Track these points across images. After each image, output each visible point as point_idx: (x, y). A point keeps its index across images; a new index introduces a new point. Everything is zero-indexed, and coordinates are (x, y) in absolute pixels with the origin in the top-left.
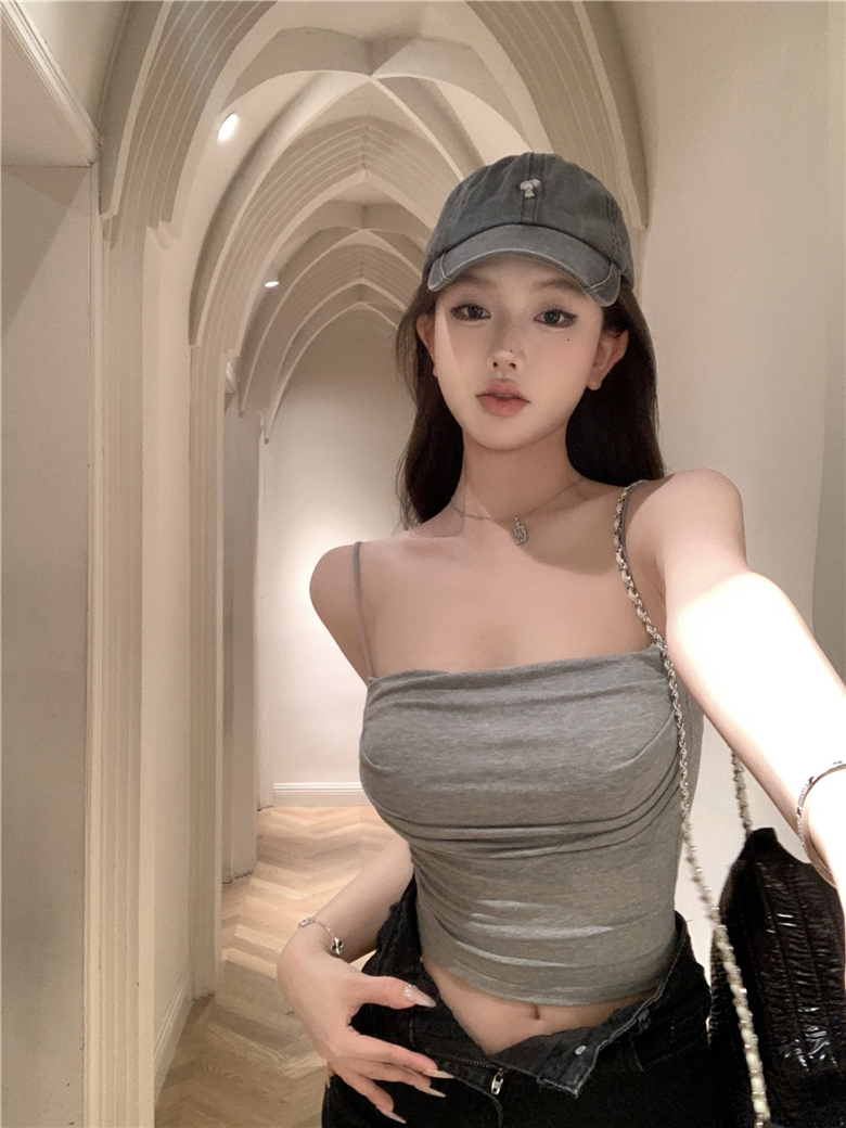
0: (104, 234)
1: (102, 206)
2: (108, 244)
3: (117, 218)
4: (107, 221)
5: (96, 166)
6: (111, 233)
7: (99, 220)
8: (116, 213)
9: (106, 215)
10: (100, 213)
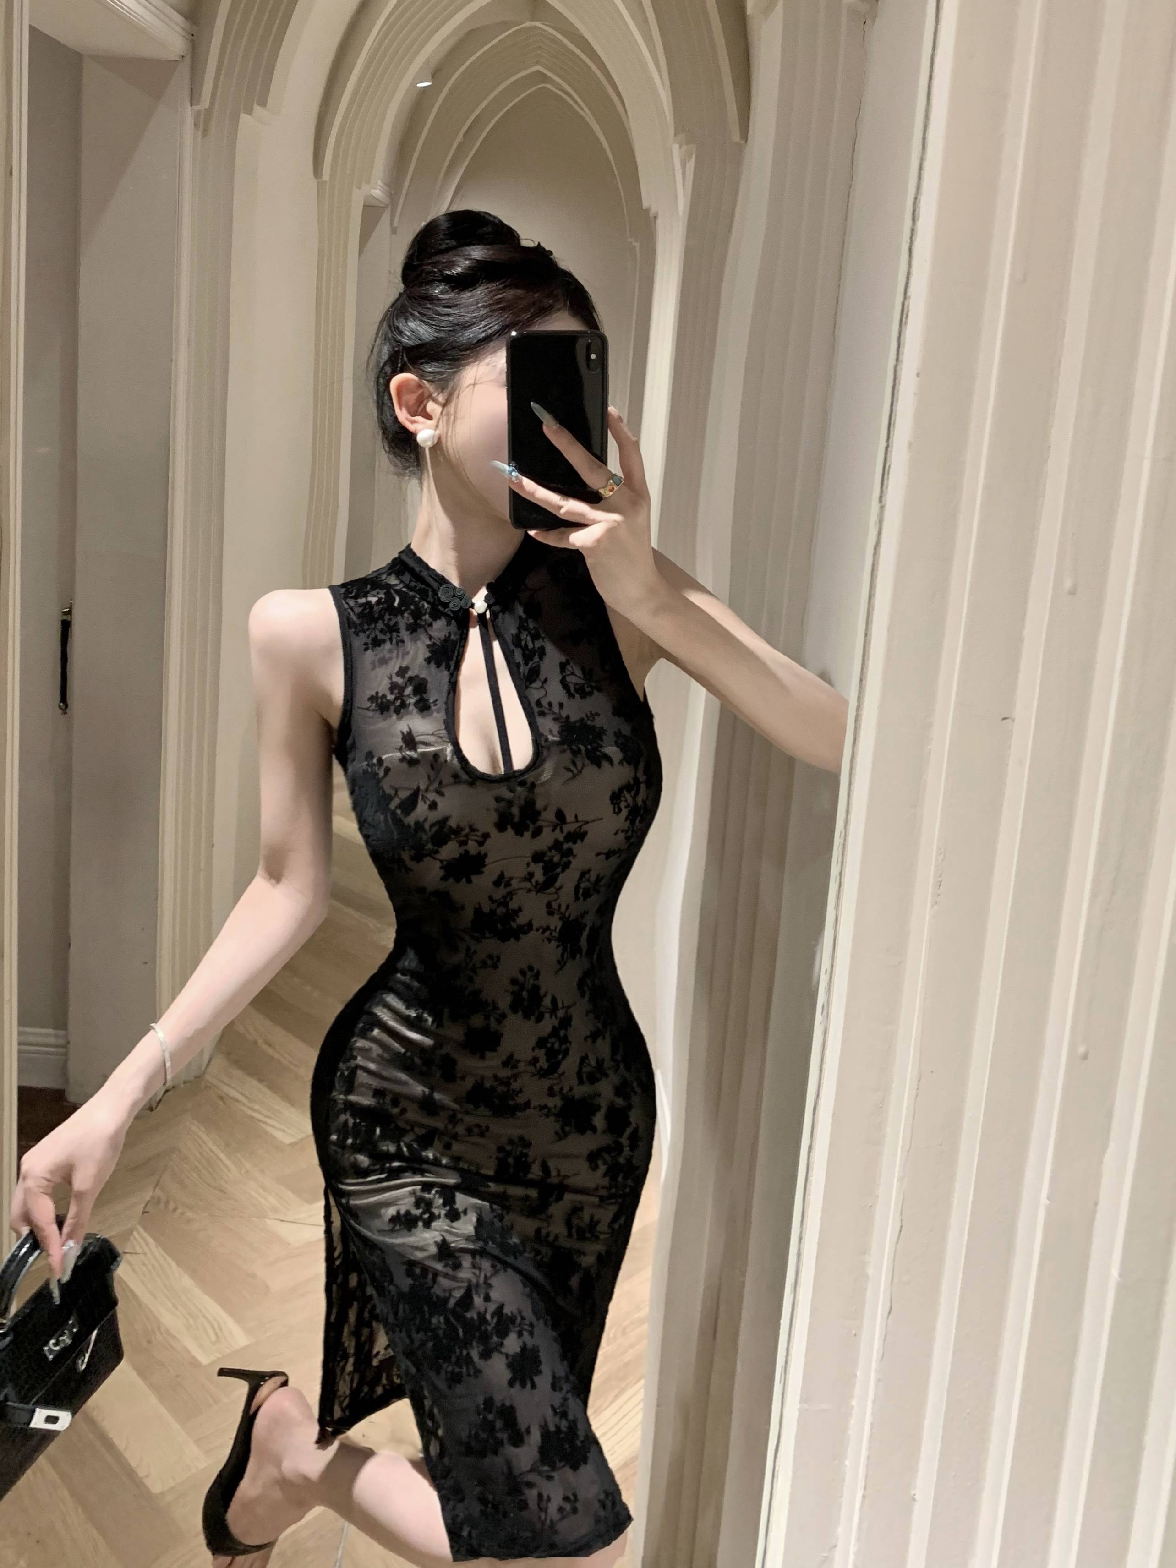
0: (195, 125)
1: (194, 96)
2: (200, 133)
3: (209, 112)
4: (199, 112)
5: (188, 60)
6: (203, 123)
7: (190, 113)
8: (207, 106)
9: (196, 108)
10: (191, 105)
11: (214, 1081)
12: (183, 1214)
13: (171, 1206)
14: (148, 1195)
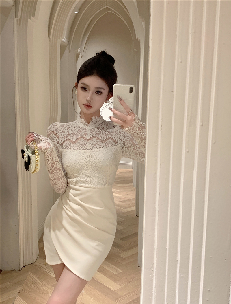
12: (28, 293)
13: (26, 291)
14: (20, 289)
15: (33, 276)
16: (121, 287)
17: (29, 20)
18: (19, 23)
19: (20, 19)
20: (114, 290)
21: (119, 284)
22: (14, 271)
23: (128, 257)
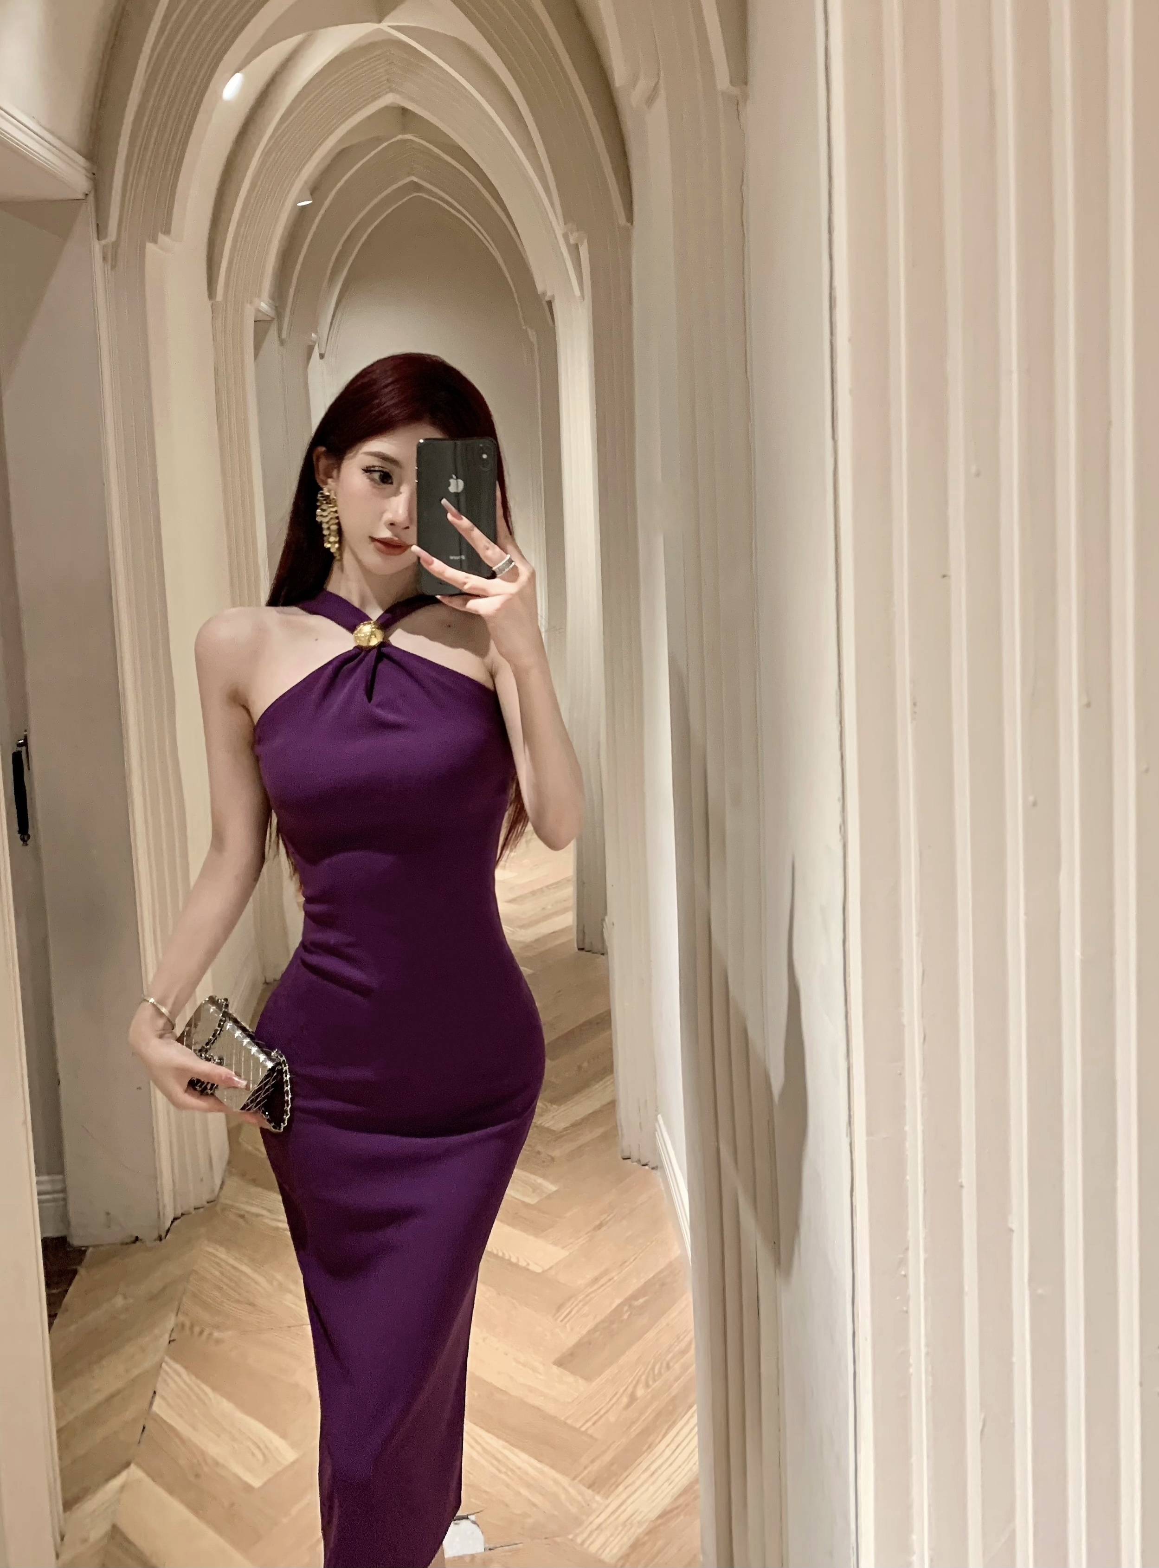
0: (104, 258)
9: (103, 242)
10: (99, 240)
11: (229, 1202)
12: (210, 1334)
13: (197, 1329)
14: (171, 1321)
15: (223, 1256)
16: (567, 1253)
17: (150, 247)
18: (111, 256)
19: (116, 245)
20: (539, 1270)
21: (555, 1244)
22: (138, 1243)
23: (573, 1125)
